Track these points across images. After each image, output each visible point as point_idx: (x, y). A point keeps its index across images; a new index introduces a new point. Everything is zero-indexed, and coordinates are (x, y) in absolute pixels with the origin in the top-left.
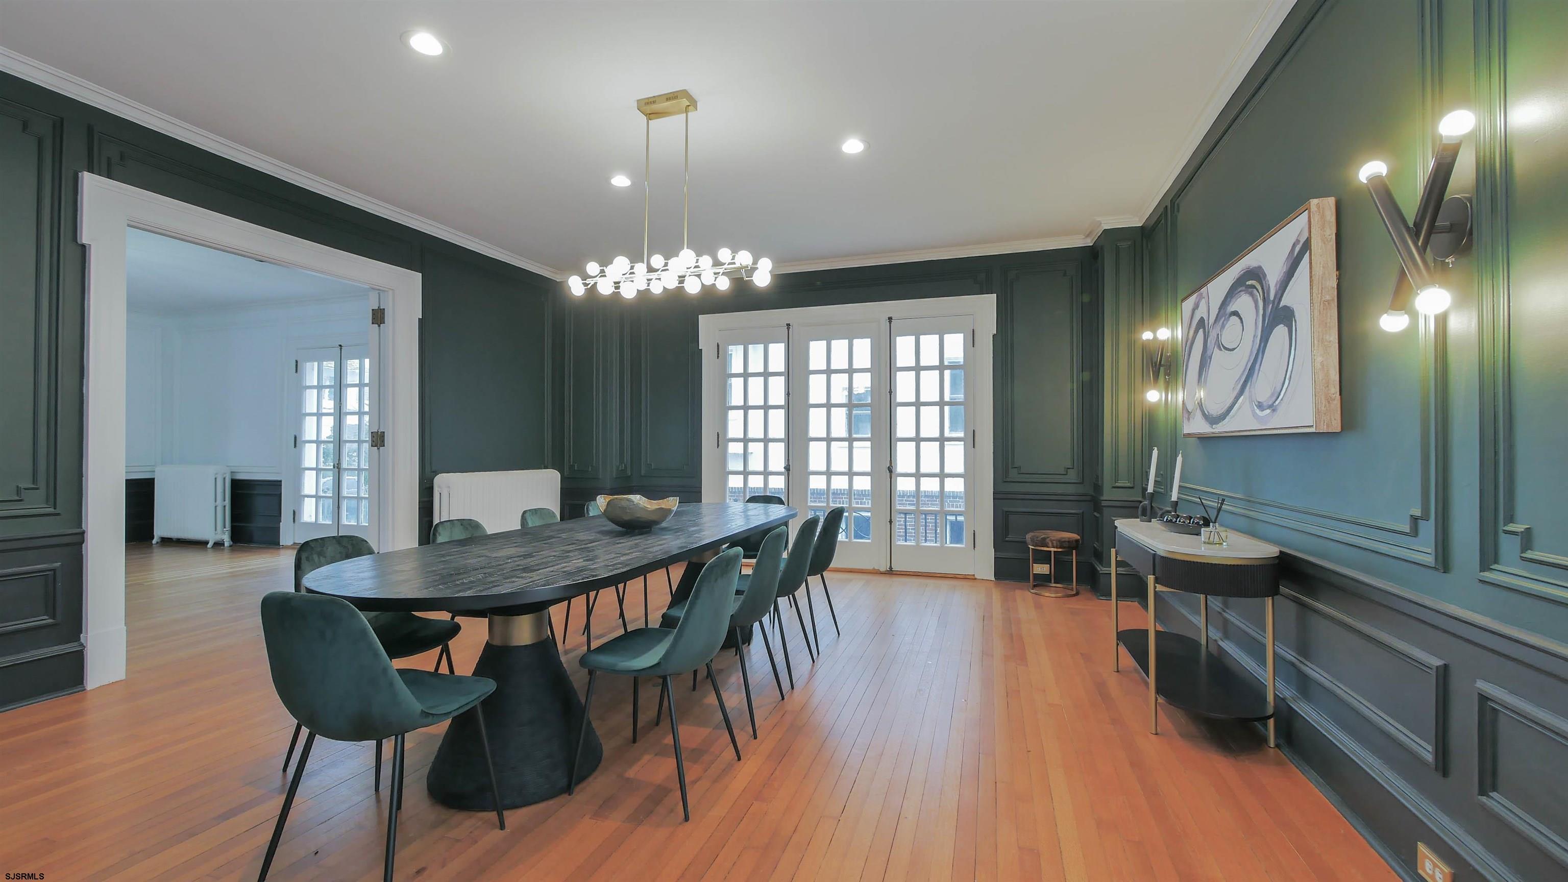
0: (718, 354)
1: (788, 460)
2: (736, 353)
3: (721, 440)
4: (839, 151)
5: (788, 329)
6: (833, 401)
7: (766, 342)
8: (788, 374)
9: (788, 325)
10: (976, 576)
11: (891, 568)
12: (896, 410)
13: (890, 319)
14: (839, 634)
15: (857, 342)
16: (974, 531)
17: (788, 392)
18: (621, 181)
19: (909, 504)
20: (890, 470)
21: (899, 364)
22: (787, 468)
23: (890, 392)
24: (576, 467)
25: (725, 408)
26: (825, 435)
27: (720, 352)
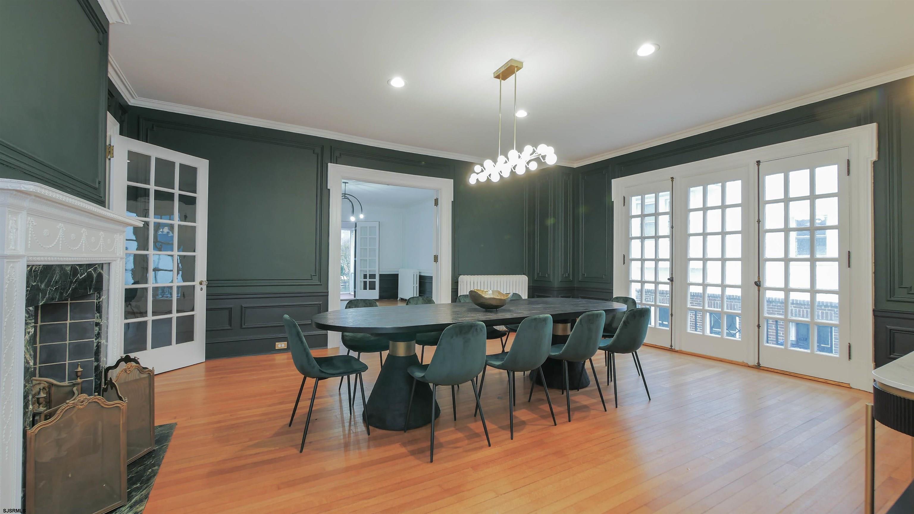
0: (624, 203)
1: (672, 274)
2: (635, 202)
3: (626, 260)
4: (636, 55)
5: (672, 181)
6: (709, 230)
7: (657, 192)
8: (672, 213)
9: (672, 178)
10: (851, 386)
11: (759, 363)
12: (764, 236)
13: (758, 162)
14: (650, 399)
15: (729, 184)
16: (849, 343)
17: (672, 226)
18: (521, 114)
19: (777, 314)
20: (758, 284)
21: (768, 197)
22: (671, 280)
23: (759, 221)
24: (540, 274)
25: (628, 239)
26: (701, 256)
27: (625, 202)
